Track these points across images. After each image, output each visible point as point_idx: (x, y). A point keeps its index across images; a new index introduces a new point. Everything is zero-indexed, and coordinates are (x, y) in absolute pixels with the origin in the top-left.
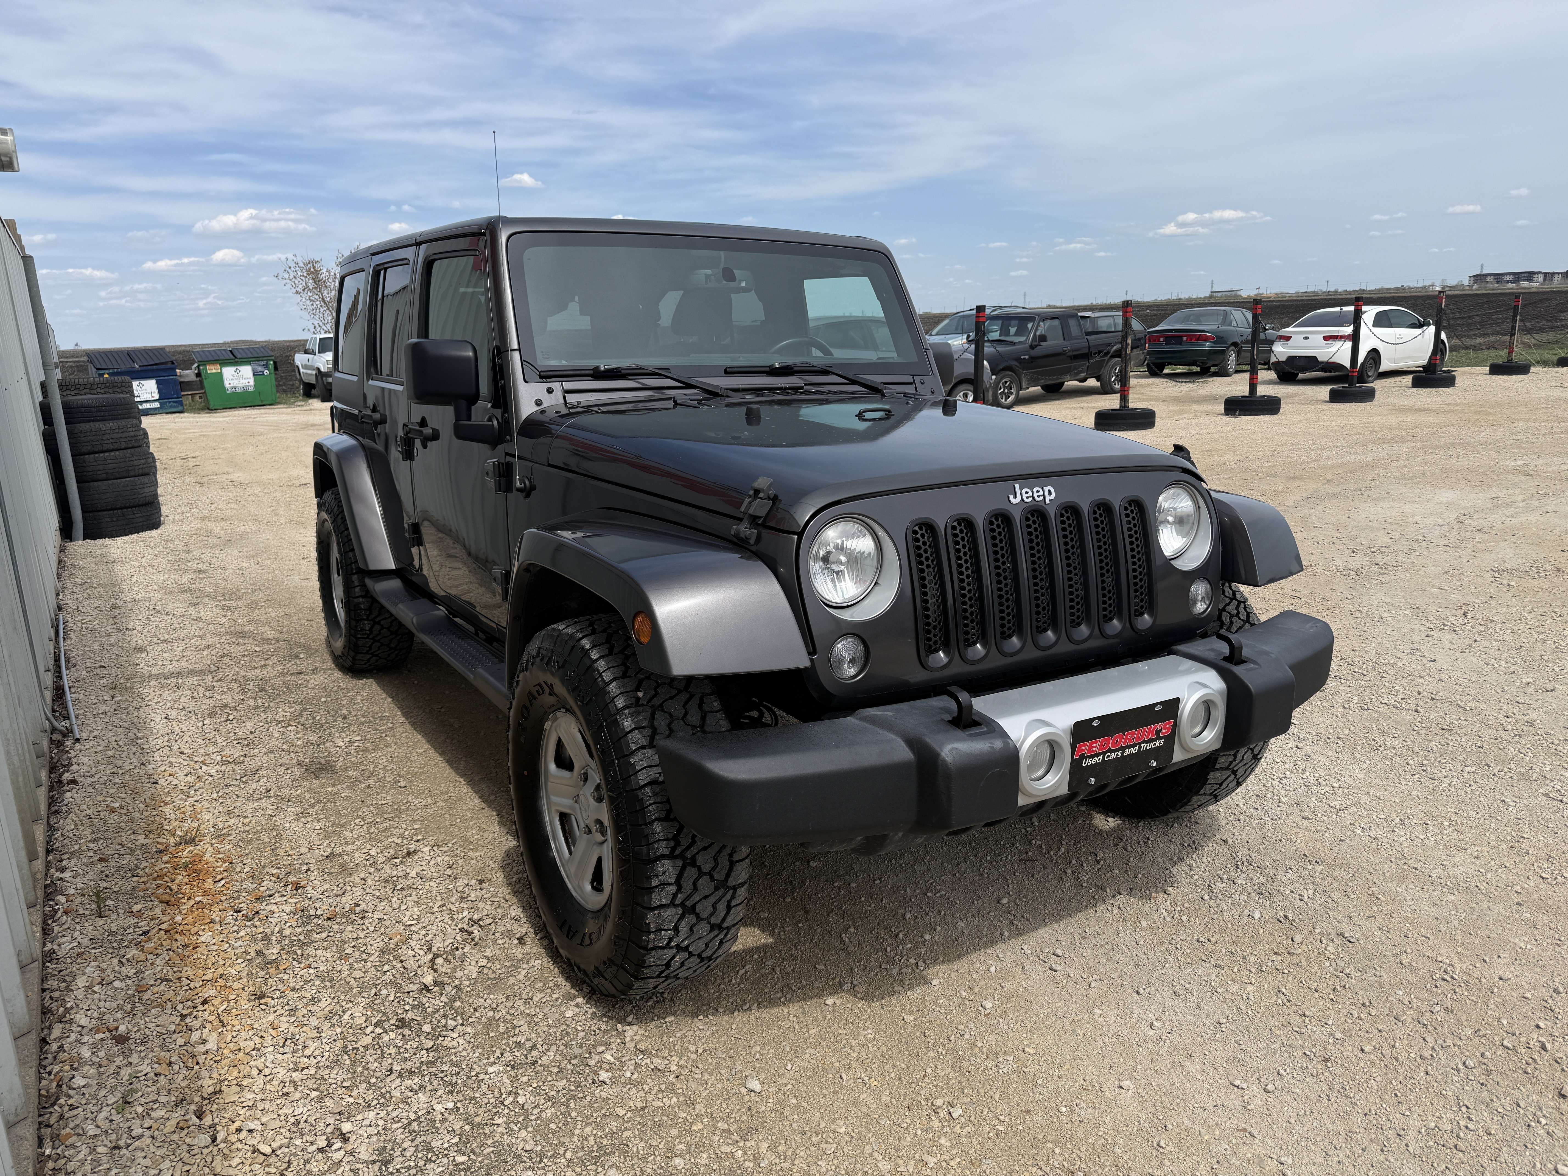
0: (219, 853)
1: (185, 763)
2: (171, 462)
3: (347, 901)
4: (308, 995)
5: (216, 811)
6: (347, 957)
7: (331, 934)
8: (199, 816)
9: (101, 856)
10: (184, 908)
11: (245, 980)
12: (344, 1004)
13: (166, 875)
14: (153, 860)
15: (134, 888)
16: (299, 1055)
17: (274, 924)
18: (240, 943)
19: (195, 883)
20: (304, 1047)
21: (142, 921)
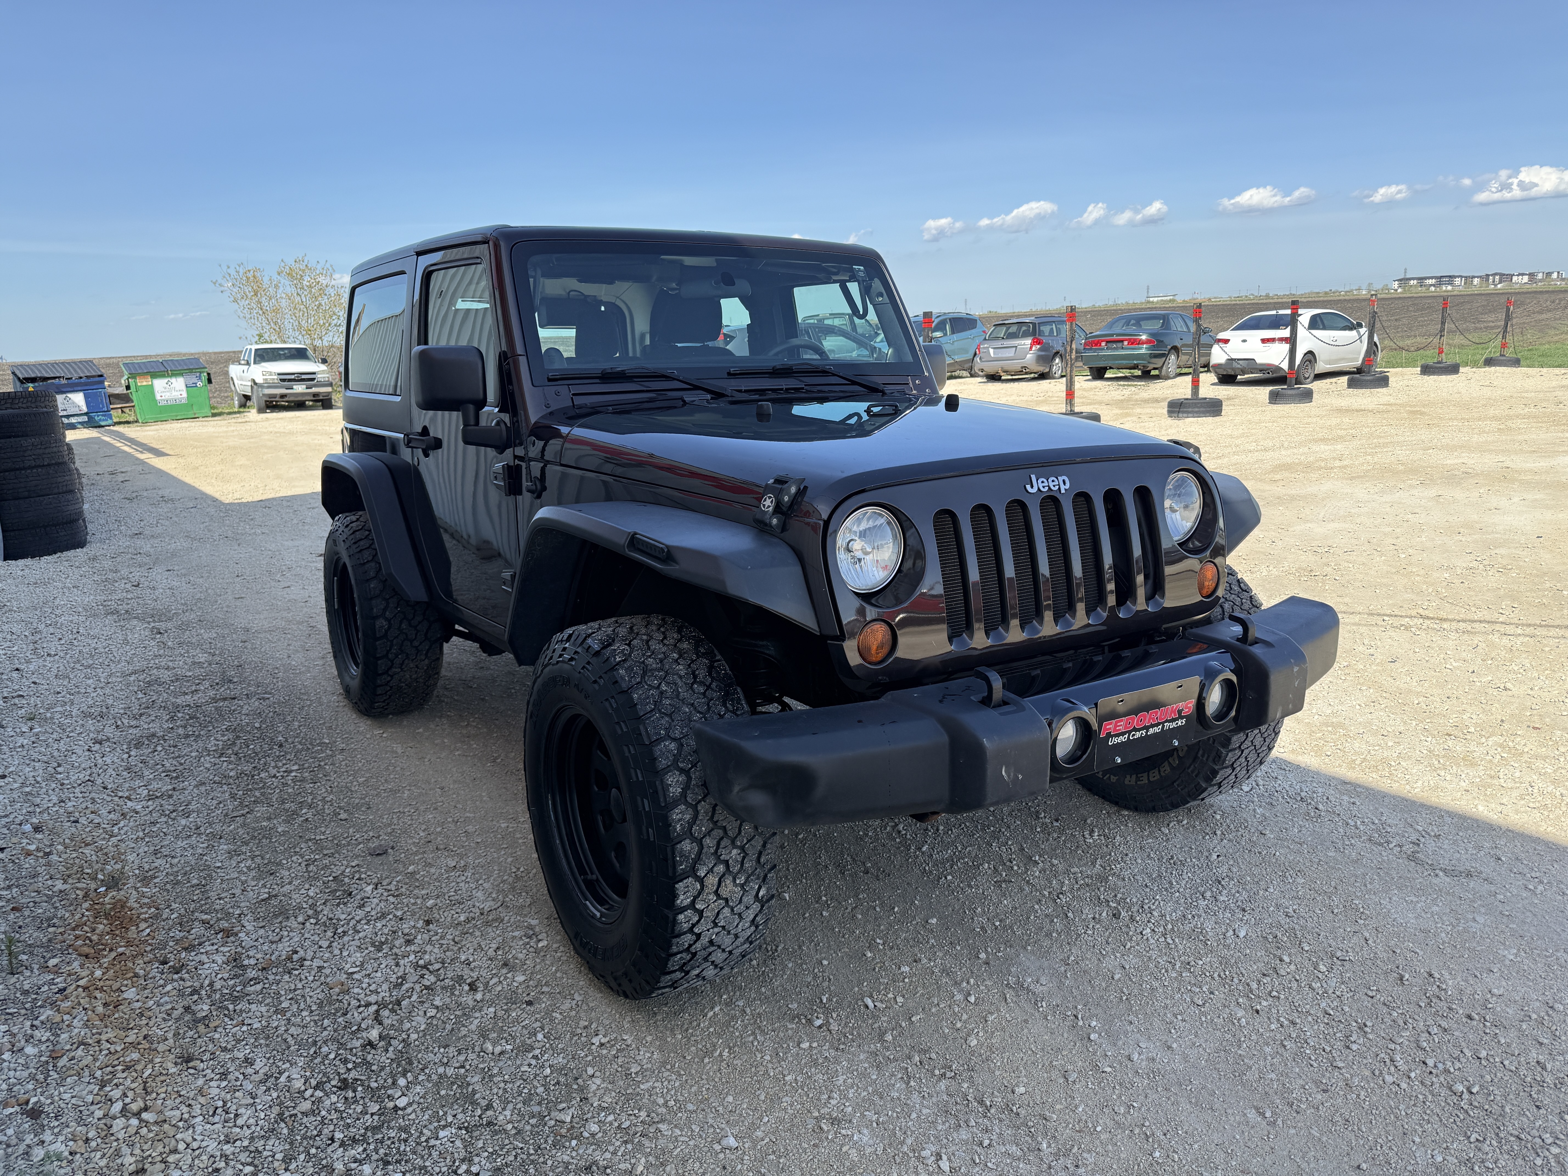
0: (144, 898)
1: (109, 799)
2: (99, 477)
3: (284, 948)
4: (241, 1055)
6: (283, 1012)
7: (267, 986)
8: (123, 857)
9: (14, 905)
10: (105, 960)
11: (172, 1041)
12: (280, 1064)
13: (85, 924)
14: (71, 908)
15: (50, 940)
16: (231, 1125)
17: (204, 976)
18: (166, 999)
19: (117, 932)
20: (236, 1115)
21: (58, 977)
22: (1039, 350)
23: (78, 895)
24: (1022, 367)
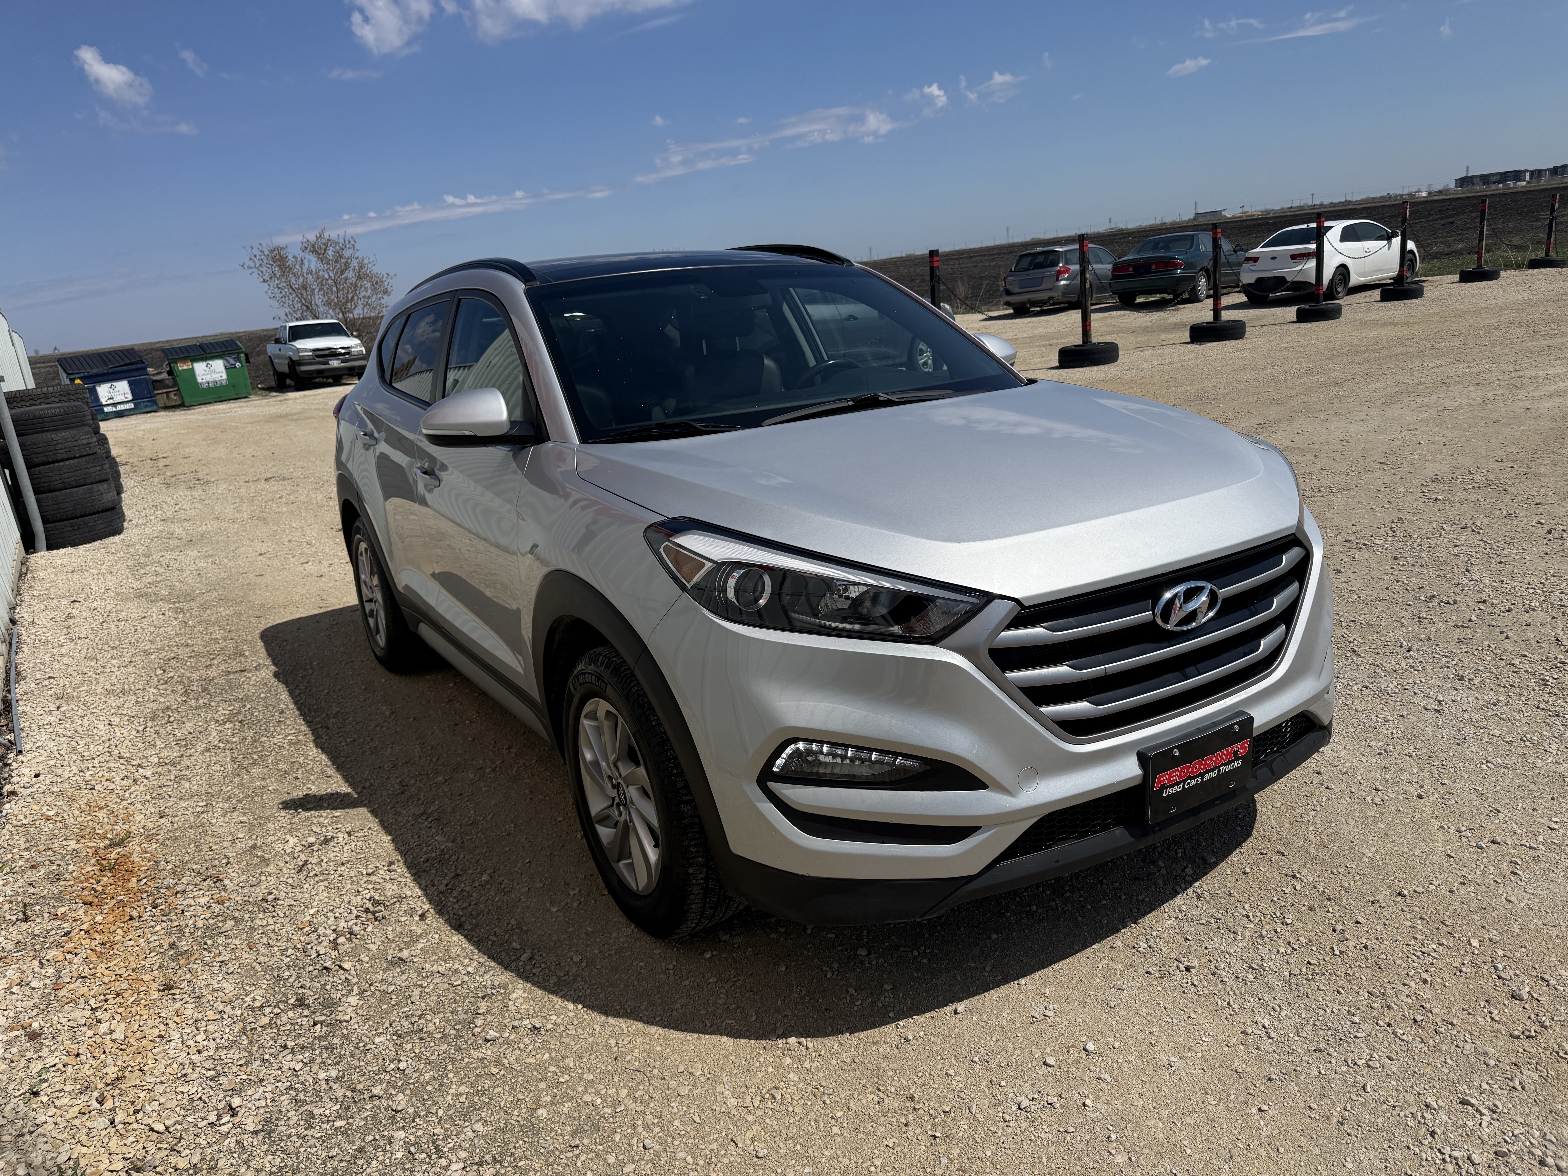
0: (146, 852)
1: (123, 767)
4: (214, 982)
5: (148, 812)
8: (131, 818)
9: (33, 864)
10: (106, 907)
11: (156, 972)
13: (92, 877)
14: (82, 864)
15: (60, 892)
18: (155, 937)
19: (119, 883)
21: (65, 923)
23: (88, 853)
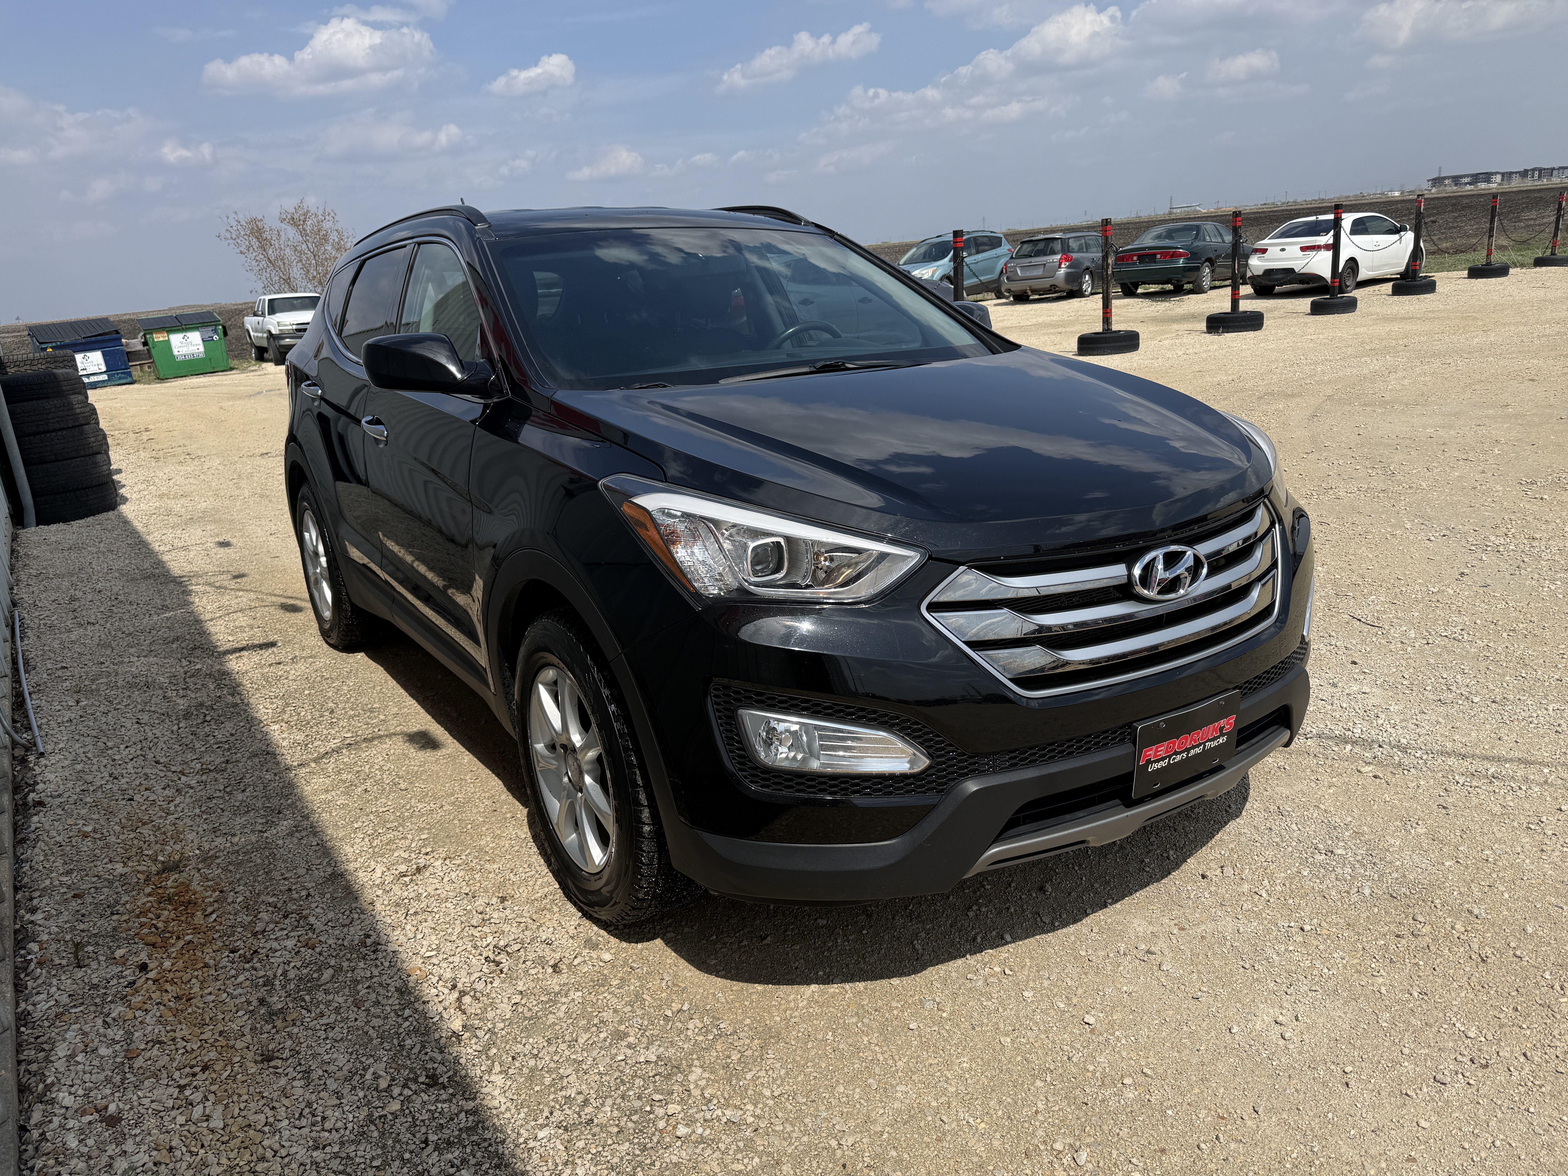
0: (207, 880)
2: (124, 437)
4: (322, 1052)
5: (200, 830)
6: (362, 1000)
8: (182, 837)
9: (76, 892)
10: (173, 950)
11: (249, 1037)
12: (364, 1059)
13: (149, 911)
14: (134, 893)
15: (115, 929)
16: (318, 1129)
17: (276, 965)
18: (240, 991)
19: (183, 918)
20: (324, 1118)
21: (127, 969)
22: (1068, 267)
23: (139, 879)
24: (1051, 286)
